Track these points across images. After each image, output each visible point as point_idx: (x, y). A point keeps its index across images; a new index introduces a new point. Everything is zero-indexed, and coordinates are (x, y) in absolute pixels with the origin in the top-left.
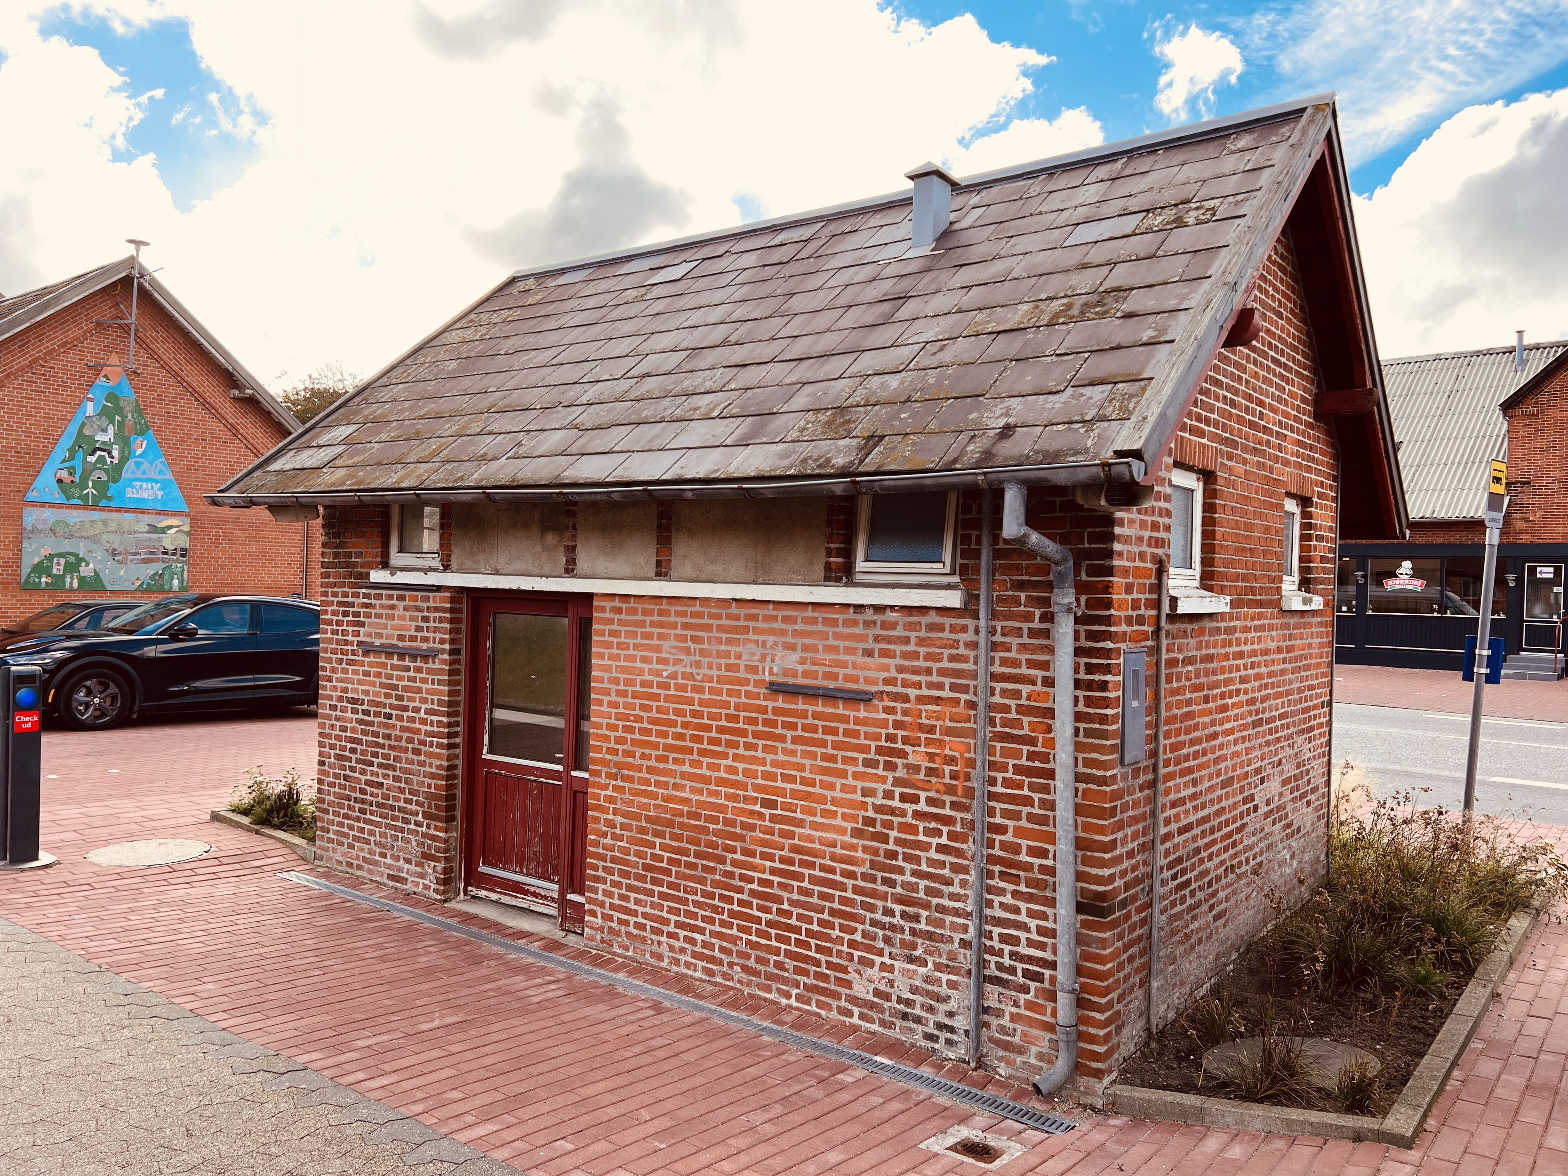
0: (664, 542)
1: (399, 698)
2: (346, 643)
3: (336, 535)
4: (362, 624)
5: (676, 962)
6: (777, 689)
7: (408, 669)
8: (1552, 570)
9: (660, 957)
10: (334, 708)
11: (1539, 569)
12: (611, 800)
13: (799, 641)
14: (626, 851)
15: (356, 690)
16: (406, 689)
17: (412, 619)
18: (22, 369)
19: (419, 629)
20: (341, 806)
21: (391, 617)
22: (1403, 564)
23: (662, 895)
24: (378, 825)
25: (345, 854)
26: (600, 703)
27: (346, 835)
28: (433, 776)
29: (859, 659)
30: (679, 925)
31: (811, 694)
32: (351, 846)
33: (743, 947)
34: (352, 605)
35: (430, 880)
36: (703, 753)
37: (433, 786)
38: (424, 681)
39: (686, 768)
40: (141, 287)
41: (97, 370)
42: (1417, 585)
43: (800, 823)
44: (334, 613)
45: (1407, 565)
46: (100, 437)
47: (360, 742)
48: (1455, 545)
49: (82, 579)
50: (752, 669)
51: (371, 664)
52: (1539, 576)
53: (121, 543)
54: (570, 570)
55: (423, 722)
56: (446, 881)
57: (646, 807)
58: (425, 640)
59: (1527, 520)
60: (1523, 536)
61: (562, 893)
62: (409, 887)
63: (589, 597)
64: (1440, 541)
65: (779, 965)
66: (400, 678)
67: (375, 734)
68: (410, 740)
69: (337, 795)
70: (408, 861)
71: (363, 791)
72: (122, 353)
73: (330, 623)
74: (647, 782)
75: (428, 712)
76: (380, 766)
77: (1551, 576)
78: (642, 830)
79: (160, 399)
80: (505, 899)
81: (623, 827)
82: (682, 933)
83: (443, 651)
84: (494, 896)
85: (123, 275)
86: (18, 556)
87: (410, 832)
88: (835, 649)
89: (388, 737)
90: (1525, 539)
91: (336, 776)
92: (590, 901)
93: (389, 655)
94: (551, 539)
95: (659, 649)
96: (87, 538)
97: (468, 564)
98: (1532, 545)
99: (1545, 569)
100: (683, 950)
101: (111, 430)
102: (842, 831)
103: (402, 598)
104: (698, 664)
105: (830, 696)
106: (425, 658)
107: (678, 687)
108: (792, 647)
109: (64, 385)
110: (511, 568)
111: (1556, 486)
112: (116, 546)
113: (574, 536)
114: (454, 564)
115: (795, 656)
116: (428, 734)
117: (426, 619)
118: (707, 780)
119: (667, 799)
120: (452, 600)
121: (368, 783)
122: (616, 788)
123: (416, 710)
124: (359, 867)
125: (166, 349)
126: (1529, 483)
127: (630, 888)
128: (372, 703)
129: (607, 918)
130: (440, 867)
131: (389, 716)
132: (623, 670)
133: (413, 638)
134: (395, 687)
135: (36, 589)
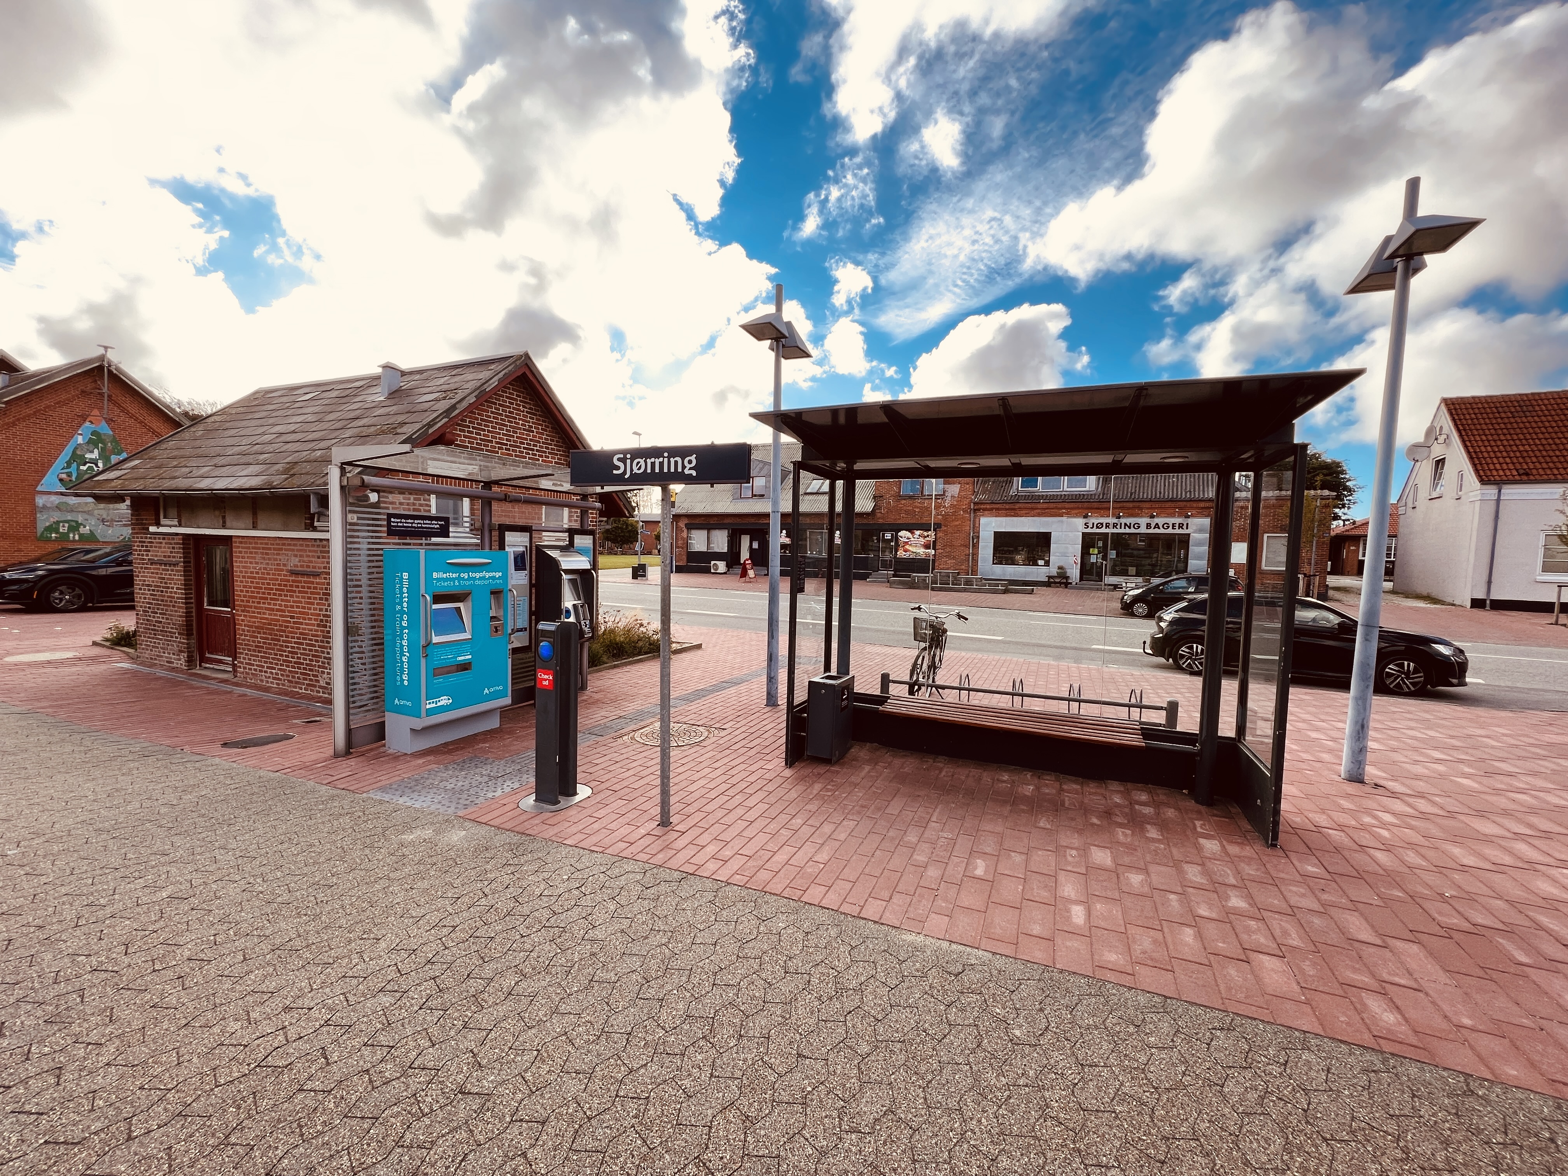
0: (255, 514)
1: (166, 583)
2: (144, 559)
3: (136, 511)
4: (149, 551)
5: (267, 682)
6: (293, 573)
7: (168, 570)
8: (890, 535)
9: (262, 681)
10: (140, 589)
11: (886, 535)
12: (243, 620)
13: (299, 553)
14: (249, 640)
15: (149, 580)
16: (168, 579)
17: (169, 548)
18: (29, 416)
19: (171, 552)
20: (146, 633)
21: (160, 547)
23: (262, 657)
24: (161, 639)
25: (149, 654)
26: (237, 581)
27: (149, 646)
28: (180, 616)
29: (316, 560)
30: (268, 667)
31: (303, 574)
32: (151, 650)
33: (287, 673)
34: (144, 542)
35: (182, 662)
36: (271, 599)
37: (180, 621)
38: (175, 575)
39: (267, 606)
40: (110, 372)
41: (84, 418)
43: (301, 624)
44: (138, 546)
46: (88, 456)
47: (151, 604)
49: (81, 535)
50: (284, 565)
51: (154, 569)
52: (886, 537)
53: (108, 515)
54: (224, 527)
55: (175, 593)
56: (190, 661)
57: (254, 622)
58: (174, 557)
59: (881, 513)
60: (879, 520)
61: (233, 661)
62: (175, 665)
63: (231, 536)
65: (298, 678)
66: (166, 574)
67: (158, 600)
68: (171, 602)
69: (144, 628)
70: (174, 654)
71: (154, 626)
72: (101, 409)
73: (136, 550)
74: (254, 612)
75: (177, 588)
76: (160, 614)
77: (890, 537)
78: (254, 632)
79: (130, 435)
80: (216, 667)
81: (248, 631)
82: (269, 670)
83: (180, 562)
84: (211, 666)
85: (97, 364)
86: (34, 522)
87: (174, 641)
88: (309, 556)
89: (162, 601)
90: (881, 521)
91: (144, 620)
92: (239, 662)
93: (161, 564)
94: (217, 513)
95: (254, 558)
96: (84, 512)
97: (188, 524)
98: (883, 524)
99: (888, 535)
100: (269, 677)
101: (96, 451)
102: (313, 625)
103: (164, 539)
104: (268, 564)
105: (308, 575)
106: (174, 565)
107: (263, 573)
108: (296, 556)
109: (60, 426)
110: (204, 525)
111: (892, 499)
112: (104, 516)
113: (225, 512)
114: (183, 524)
115: (297, 559)
116: (178, 598)
117: (173, 548)
118: (273, 610)
119: (261, 618)
120: (183, 539)
121: (156, 622)
122: (245, 616)
123: (173, 588)
124: (155, 659)
125: (133, 408)
126: (882, 496)
127: (251, 655)
128: (156, 586)
129: (245, 668)
130: (186, 655)
131: (162, 591)
132: (244, 567)
133: (169, 557)
134: (164, 579)
135: (49, 540)
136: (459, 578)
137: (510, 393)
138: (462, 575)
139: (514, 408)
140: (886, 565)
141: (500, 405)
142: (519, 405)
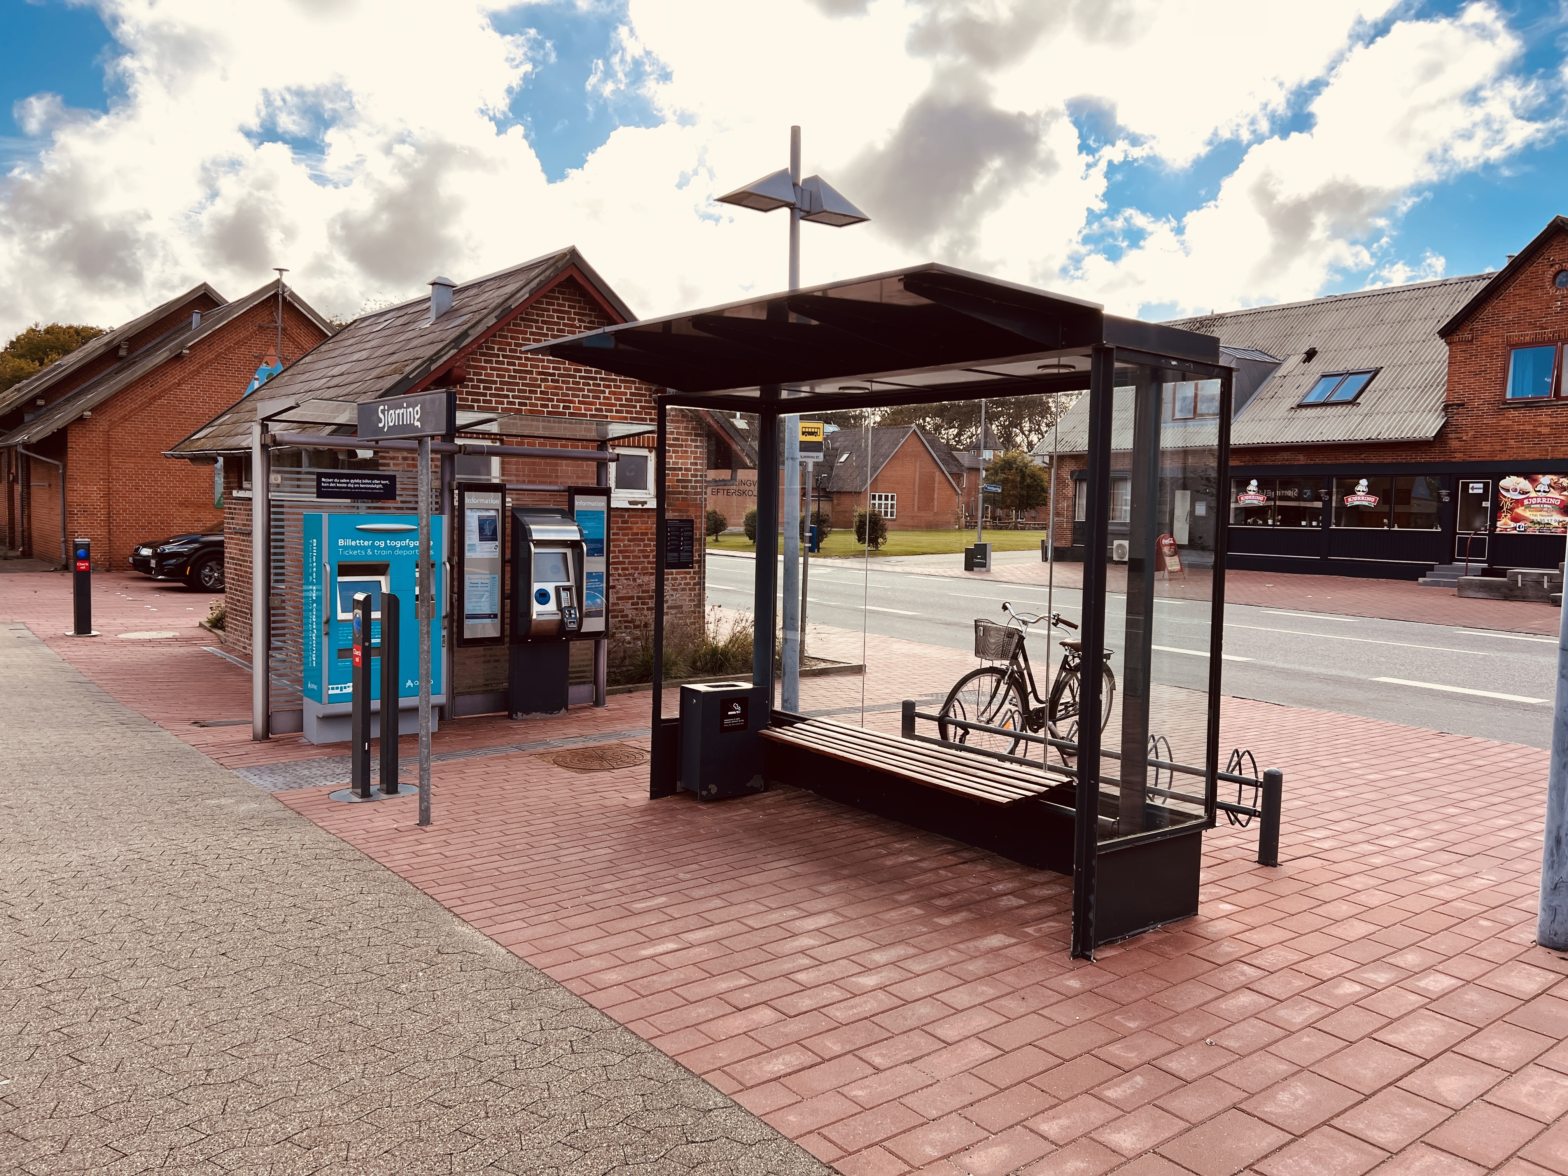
2: (230, 528)
8: (1481, 485)
11: (1471, 485)
16: (245, 551)
17: (245, 515)
18: (211, 361)
20: (231, 613)
22: (1361, 482)
24: (240, 621)
27: (232, 628)
32: (234, 634)
40: (284, 299)
42: (1370, 501)
45: (1364, 482)
48: (1402, 463)
51: (236, 539)
52: (1471, 491)
59: (1460, 439)
60: (1456, 455)
64: (1389, 460)
69: (230, 608)
71: (236, 605)
76: (240, 591)
77: (1481, 491)
85: (273, 292)
86: (212, 486)
90: (1459, 457)
98: (1464, 463)
99: (1476, 485)
103: (242, 504)
106: (248, 535)
109: (238, 370)
111: (1485, 407)
126: (1463, 405)
133: (245, 525)
136: (373, 547)
137: (559, 305)
138: (377, 543)
139: (564, 325)
140: (1473, 549)
141: (543, 322)
142: (574, 320)
